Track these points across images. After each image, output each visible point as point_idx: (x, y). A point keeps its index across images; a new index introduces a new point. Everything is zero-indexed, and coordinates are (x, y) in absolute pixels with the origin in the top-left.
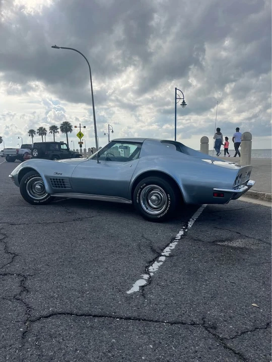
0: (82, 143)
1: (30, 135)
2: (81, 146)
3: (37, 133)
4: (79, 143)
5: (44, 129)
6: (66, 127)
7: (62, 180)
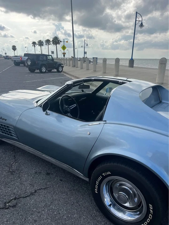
0: (65, 53)
1: (33, 46)
2: (64, 56)
3: (38, 44)
4: (63, 53)
5: (42, 42)
6: (56, 41)
7: (8, 127)
